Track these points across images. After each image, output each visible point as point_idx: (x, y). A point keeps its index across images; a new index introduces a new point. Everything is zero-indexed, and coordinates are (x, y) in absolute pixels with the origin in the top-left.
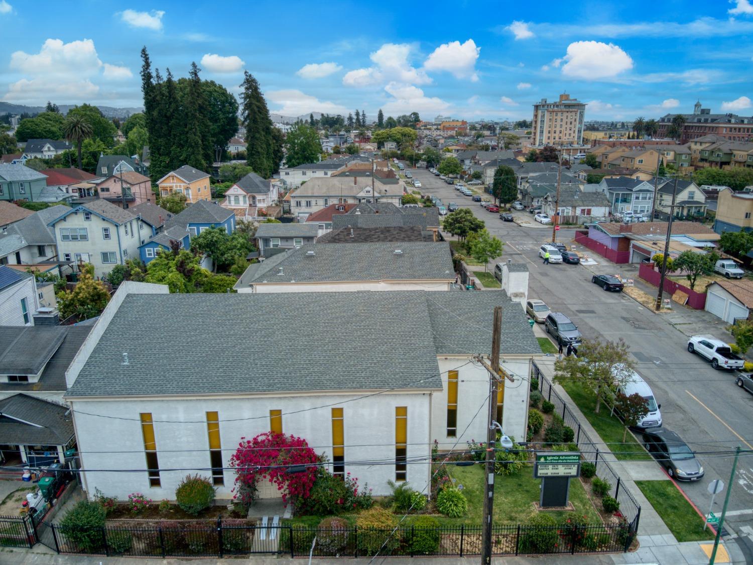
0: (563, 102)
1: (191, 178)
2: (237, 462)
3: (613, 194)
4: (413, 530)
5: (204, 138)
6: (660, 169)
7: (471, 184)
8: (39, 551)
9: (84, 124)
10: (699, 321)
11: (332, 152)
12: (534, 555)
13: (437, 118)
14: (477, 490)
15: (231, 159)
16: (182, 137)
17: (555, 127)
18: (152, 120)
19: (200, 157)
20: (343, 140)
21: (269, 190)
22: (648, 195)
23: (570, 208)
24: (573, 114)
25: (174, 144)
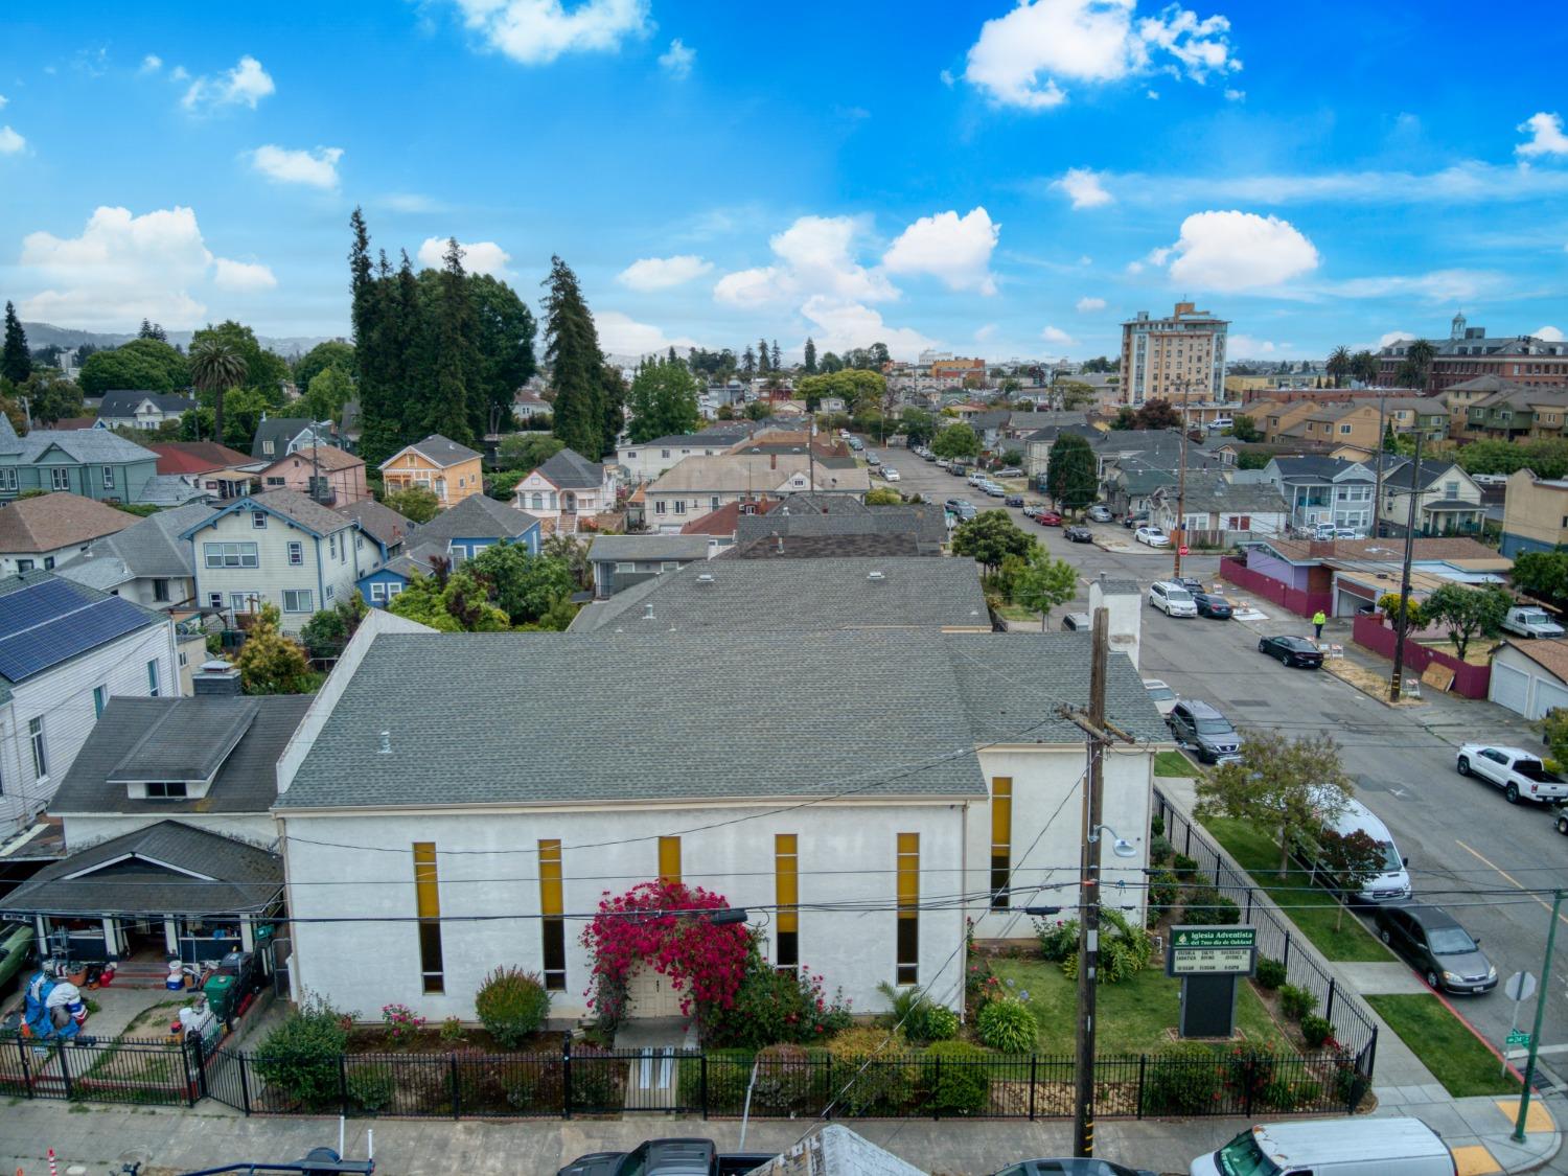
0: (1182, 317)
1: (447, 460)
2: (596, 938)
3: (1292, 488)
4: (938, 1063)
5: (469, 385)
6: (1386, 442)
7: (1001, 476)
8: (207, 1113)
9: (230, 358)
10: (1477, 720)
11: (716, 417)
12: (1173, 1117)
13: (922, 356)
14: (1055, 1007)
15: (517, 429)
16: (427, 382)
17: (1168, 367)
18: (369, 348)
19: (464, 421)
20: (736, 396)
21: (601, 482)
22: (1364, 491)
23: (1208, 515)
24: (1204, 341)
25: (410, 396)
